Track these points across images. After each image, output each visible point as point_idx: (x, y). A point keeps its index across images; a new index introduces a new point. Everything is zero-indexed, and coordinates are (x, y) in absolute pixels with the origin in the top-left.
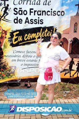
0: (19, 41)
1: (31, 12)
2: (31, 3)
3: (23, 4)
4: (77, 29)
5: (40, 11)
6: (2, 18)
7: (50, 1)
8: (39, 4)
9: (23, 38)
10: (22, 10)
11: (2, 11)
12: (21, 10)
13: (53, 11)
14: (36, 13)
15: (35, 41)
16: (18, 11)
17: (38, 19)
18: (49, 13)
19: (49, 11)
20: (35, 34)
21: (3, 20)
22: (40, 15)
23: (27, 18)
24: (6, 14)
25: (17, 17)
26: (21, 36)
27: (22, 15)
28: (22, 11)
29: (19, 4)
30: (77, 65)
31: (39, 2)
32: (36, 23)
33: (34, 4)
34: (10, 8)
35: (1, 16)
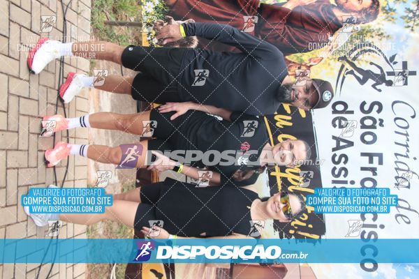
0: (276, 118)
1: (371, 156)
2: (400, 159)
3: (396, 132)
6: (347, 66)
7: (409, 223)
9: (286, 130)
10: (375, 128)
11: (371, 63)
12: (377, 125)
13: (378, 230)
14: (369, 174)
15: (274, 171)
16: (374, 114)
17: (348, 179)
19: (375, 219)
20: (299, 171)
23: (351, 144)
24: (361, 77)
25: (352, 112)
26: (291, 124)
27: (362, 127)
28: (373, 127)
29: (396, 119)
32: (336, 172)
33: (396, 169)
34: (380, 90)
35: (356, 62)
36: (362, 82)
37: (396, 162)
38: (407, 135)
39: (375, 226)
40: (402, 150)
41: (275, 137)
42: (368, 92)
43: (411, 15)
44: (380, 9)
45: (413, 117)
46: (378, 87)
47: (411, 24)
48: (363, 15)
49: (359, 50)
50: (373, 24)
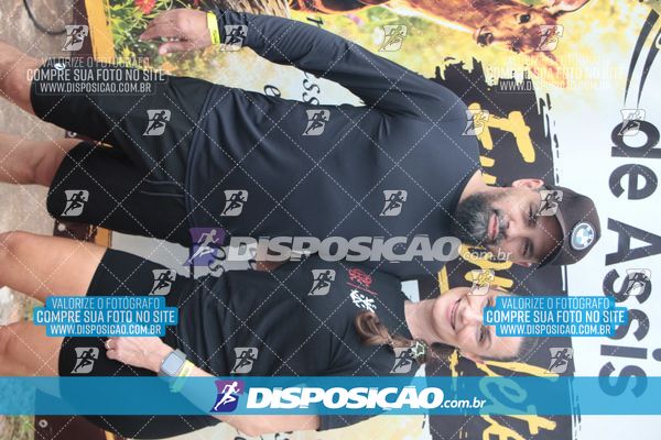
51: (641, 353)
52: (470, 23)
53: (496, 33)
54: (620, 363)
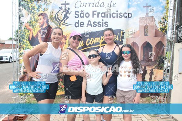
0: (80, 46)
1: (93, 14)
2: (94, 5)
3: (85, 6)
4: (147, 32)
5: (104, 13)
6: (62, 23)
7: (115, 3)
8: (103, 6)
9: (84, 43)
10: (84, 13)
11: (62, 15)
12: (83, 12)
13: (118, 13)
14: (100, 15)
15: (99, 46)
16: (79, 14)
17: (101, 21)
18: (114, 15)
19: (115, 14)
20: (99, 38)
21: (62, 24)
22: (105, 17)
23: (89, 21)
24: (66, 18)
25: (78, 21)
26: (82, 41)
27: (84, 17)
28: (83, 14)
29: (81, 7)
30: (150, 74)
31: (102, 4)
32: (99, 25)
33: (98, 6)
34: (71, 12)
35: (61, 20)
36: (68, 17)
37: (96, 7)
38: (86, 3)
39: (117, 13)
40: (91, 5)
41: (87, 47)
42: (72, 16)
43: (46, 3)
44: (43, 13)
45: (80, 1)
46: (70, 12)
47: (49, 3)
48: (45, 18)
49: (57, 19)
50: (49, 15)
51: (103, 22)
52: (63, 45)
53: (65, 42)
54: (104, 25)
